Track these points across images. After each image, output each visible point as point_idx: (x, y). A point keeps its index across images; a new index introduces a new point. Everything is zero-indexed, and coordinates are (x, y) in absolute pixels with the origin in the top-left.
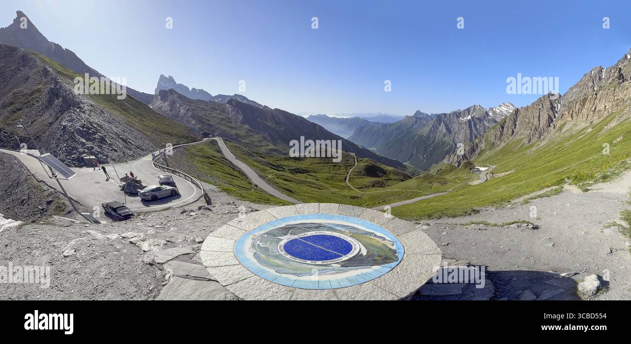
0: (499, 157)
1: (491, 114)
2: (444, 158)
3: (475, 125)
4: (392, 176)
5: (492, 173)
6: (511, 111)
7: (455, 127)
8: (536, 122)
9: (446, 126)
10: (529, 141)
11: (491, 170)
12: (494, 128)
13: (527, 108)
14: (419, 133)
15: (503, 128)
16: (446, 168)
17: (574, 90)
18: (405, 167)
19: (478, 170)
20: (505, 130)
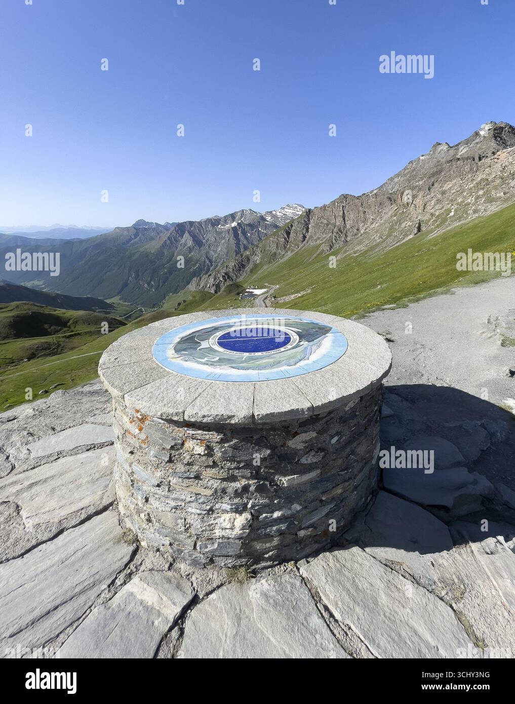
0: (285, 272)
1: (269, 218)
2: (188, 283)
3: (244, 233)
5: (275, 297)
6: (300, 213)
7: (209, 237)
8: (339, 221)
9: (194, 236)
10: (331, 247)
11: (272, 291)
12: (274, 234)
13: (324, 208)
14: (142, 250)
15: (288, 233)
16: (195, 297)
17: (396, 180)
18: (110, 306)
19: (251, 294)
20: (292, 235)
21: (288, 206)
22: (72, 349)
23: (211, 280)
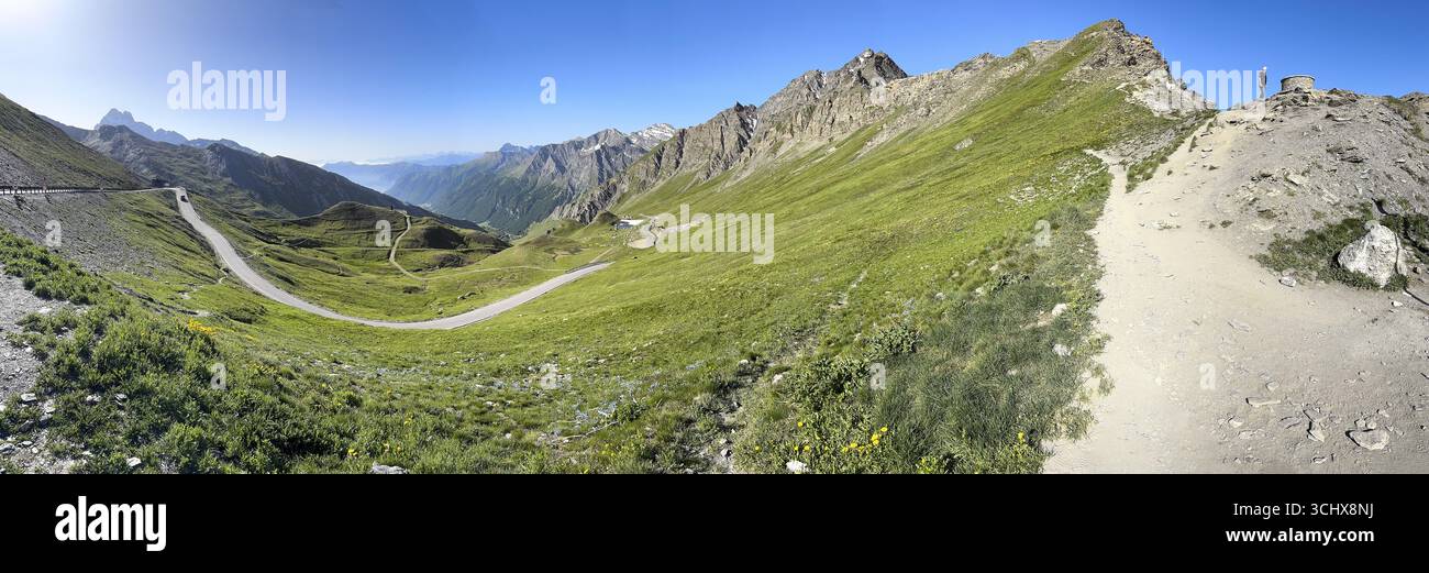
0: (656, 203)
1: (634, 141)
2: (551, 213)
3: (608, 158)
4: (473, 245)
6: (673, 134)
7: (572, 162)
8: (717, 146)
9: (557, 162)
10: (708, 176)
12: (642, 159)
13: (700, 128)
14: (508, 176)
15: (659, 158)
16: (560, 225)
19: (625, 225)
20: (663, 160)
21: (656, 125)
22: (470, 263)
23: (576, 209)
